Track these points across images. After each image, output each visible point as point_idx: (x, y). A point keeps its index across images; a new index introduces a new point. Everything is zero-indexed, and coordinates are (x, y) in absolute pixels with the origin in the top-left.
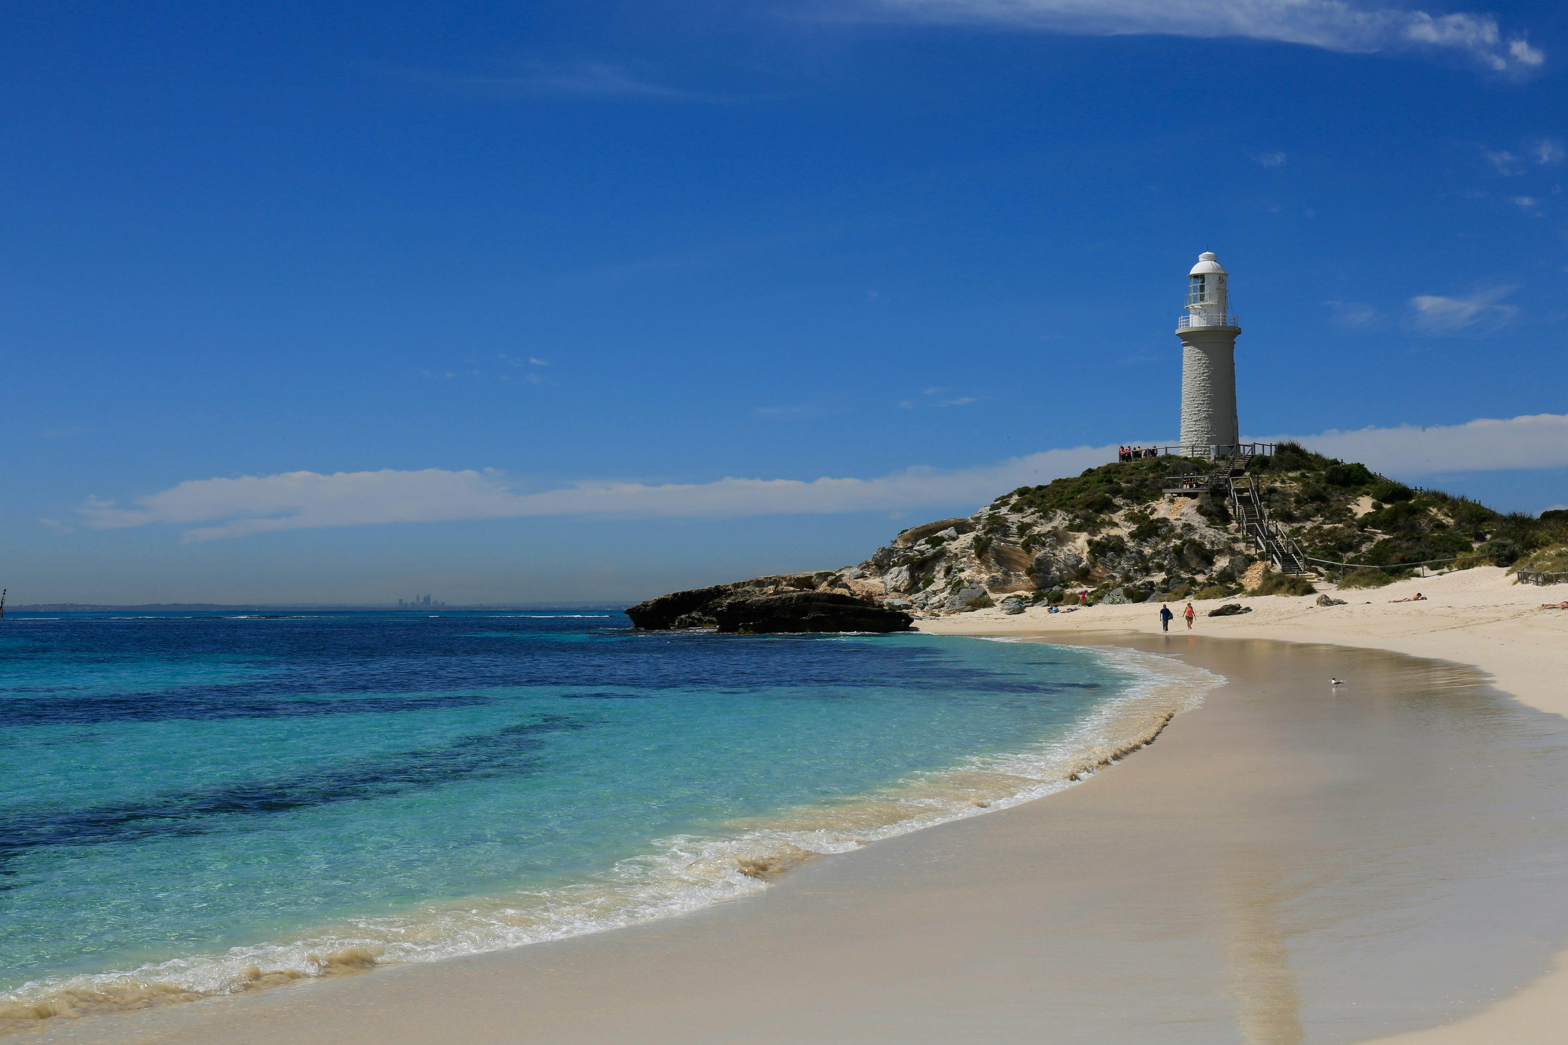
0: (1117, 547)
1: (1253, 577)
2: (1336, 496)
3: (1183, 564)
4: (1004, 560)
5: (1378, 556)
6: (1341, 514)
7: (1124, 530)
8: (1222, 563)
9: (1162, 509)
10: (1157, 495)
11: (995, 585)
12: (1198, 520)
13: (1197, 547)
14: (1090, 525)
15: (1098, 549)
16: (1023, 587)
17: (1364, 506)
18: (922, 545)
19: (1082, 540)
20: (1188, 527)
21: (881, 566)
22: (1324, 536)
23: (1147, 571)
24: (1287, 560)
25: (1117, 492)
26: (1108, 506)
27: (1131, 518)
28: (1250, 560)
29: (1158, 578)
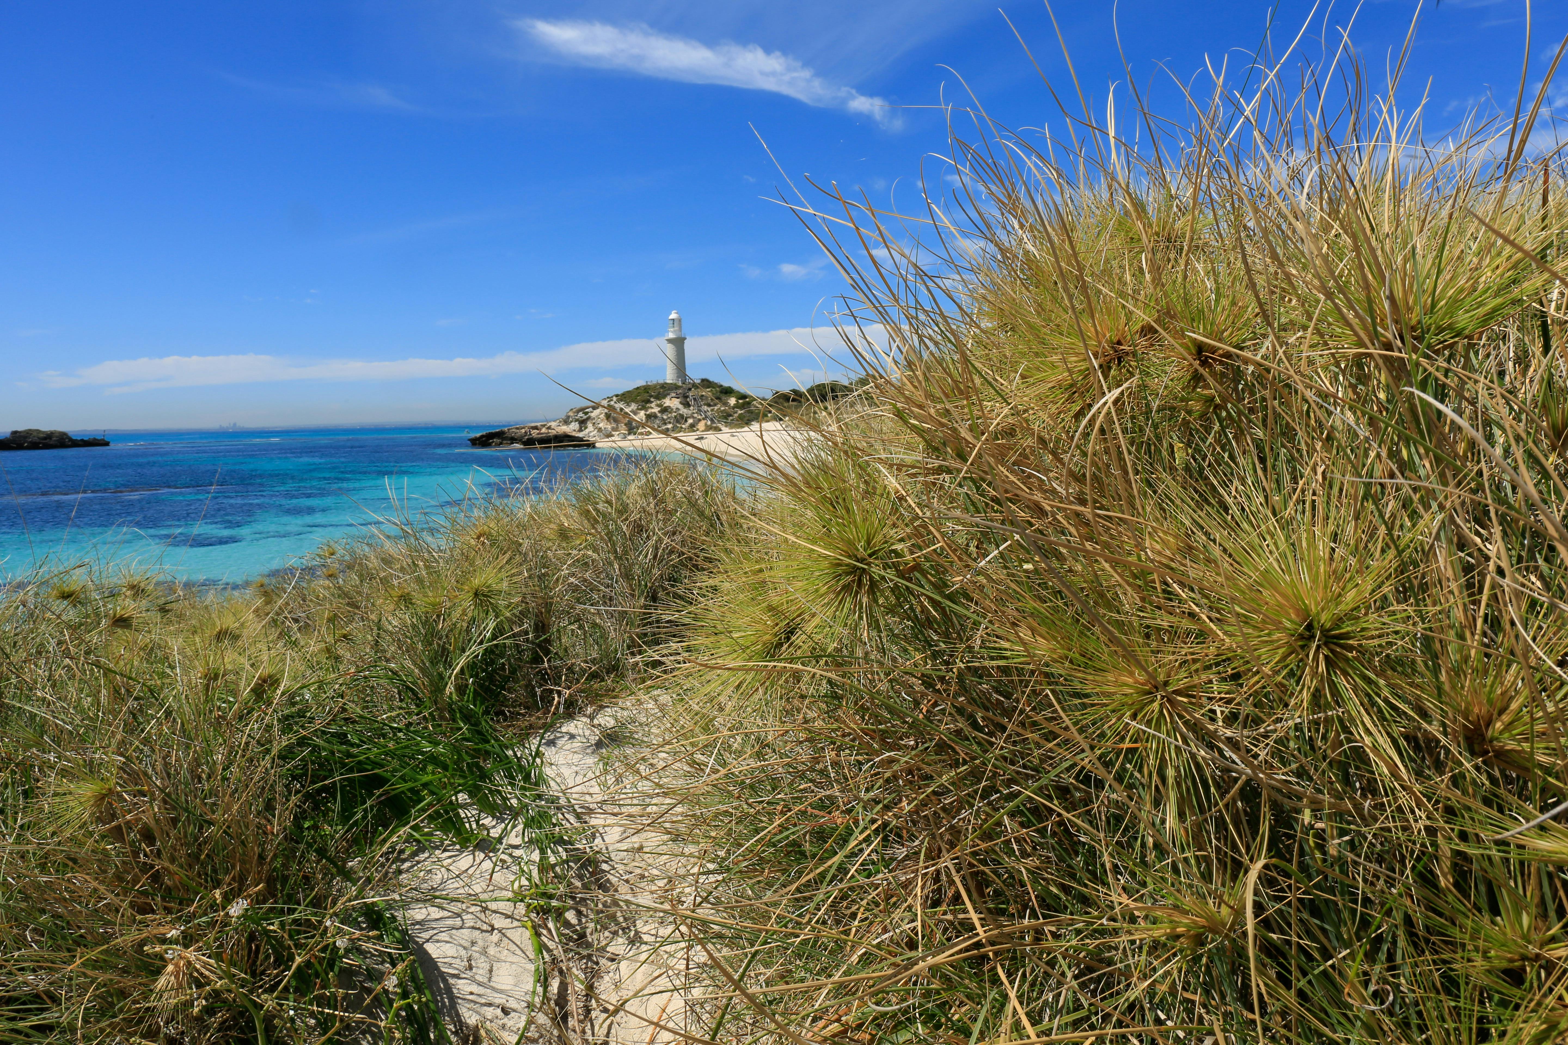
0: (654, 416)
1: (701, 426)
2: (724, 397)
3: (678, 422)
4: (616, 421)
5: (741, 417)
6: (726, 404)
7: (656, 410)
8: (690, 421)
9: (667, 402)
10: (664, 397)
11: (614, 429)
12: (680, 407)
13: (682, 416)
14: (644, 408)
15: (649, 417)
16: (623, 430)
17: (732, 401)
18: (581, 414)
19: (642, 413)
20: (678, 409)
21: (566, 422)
22: (722, 412)
23: (665, 424)
24: (712, 420)
25: (651, 396)
26: (649, 402)
27: (658, 405)
28: (700, 420)
29: (670, 426)
